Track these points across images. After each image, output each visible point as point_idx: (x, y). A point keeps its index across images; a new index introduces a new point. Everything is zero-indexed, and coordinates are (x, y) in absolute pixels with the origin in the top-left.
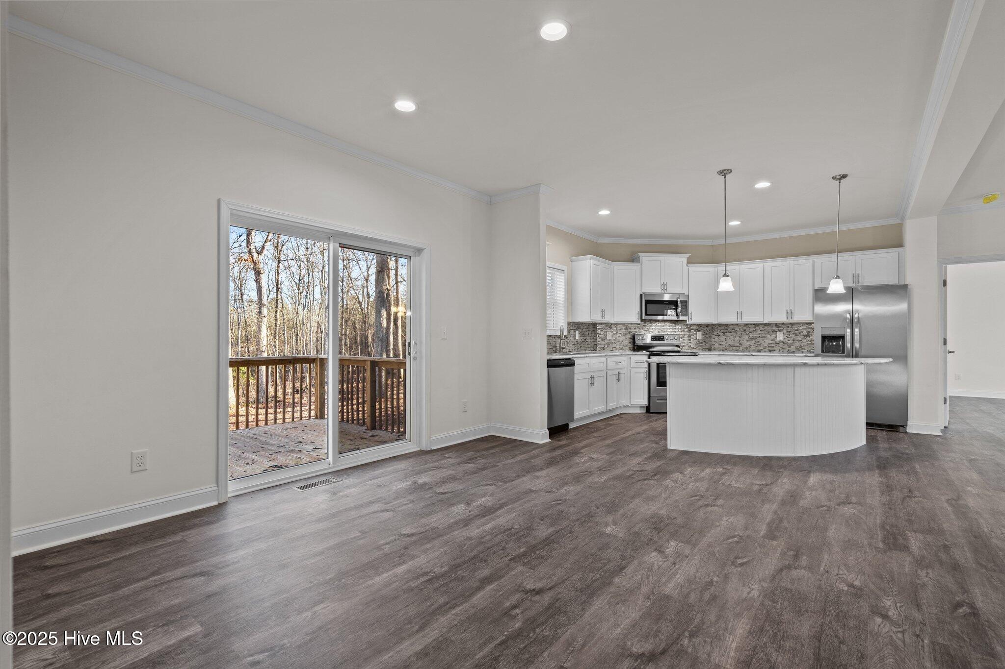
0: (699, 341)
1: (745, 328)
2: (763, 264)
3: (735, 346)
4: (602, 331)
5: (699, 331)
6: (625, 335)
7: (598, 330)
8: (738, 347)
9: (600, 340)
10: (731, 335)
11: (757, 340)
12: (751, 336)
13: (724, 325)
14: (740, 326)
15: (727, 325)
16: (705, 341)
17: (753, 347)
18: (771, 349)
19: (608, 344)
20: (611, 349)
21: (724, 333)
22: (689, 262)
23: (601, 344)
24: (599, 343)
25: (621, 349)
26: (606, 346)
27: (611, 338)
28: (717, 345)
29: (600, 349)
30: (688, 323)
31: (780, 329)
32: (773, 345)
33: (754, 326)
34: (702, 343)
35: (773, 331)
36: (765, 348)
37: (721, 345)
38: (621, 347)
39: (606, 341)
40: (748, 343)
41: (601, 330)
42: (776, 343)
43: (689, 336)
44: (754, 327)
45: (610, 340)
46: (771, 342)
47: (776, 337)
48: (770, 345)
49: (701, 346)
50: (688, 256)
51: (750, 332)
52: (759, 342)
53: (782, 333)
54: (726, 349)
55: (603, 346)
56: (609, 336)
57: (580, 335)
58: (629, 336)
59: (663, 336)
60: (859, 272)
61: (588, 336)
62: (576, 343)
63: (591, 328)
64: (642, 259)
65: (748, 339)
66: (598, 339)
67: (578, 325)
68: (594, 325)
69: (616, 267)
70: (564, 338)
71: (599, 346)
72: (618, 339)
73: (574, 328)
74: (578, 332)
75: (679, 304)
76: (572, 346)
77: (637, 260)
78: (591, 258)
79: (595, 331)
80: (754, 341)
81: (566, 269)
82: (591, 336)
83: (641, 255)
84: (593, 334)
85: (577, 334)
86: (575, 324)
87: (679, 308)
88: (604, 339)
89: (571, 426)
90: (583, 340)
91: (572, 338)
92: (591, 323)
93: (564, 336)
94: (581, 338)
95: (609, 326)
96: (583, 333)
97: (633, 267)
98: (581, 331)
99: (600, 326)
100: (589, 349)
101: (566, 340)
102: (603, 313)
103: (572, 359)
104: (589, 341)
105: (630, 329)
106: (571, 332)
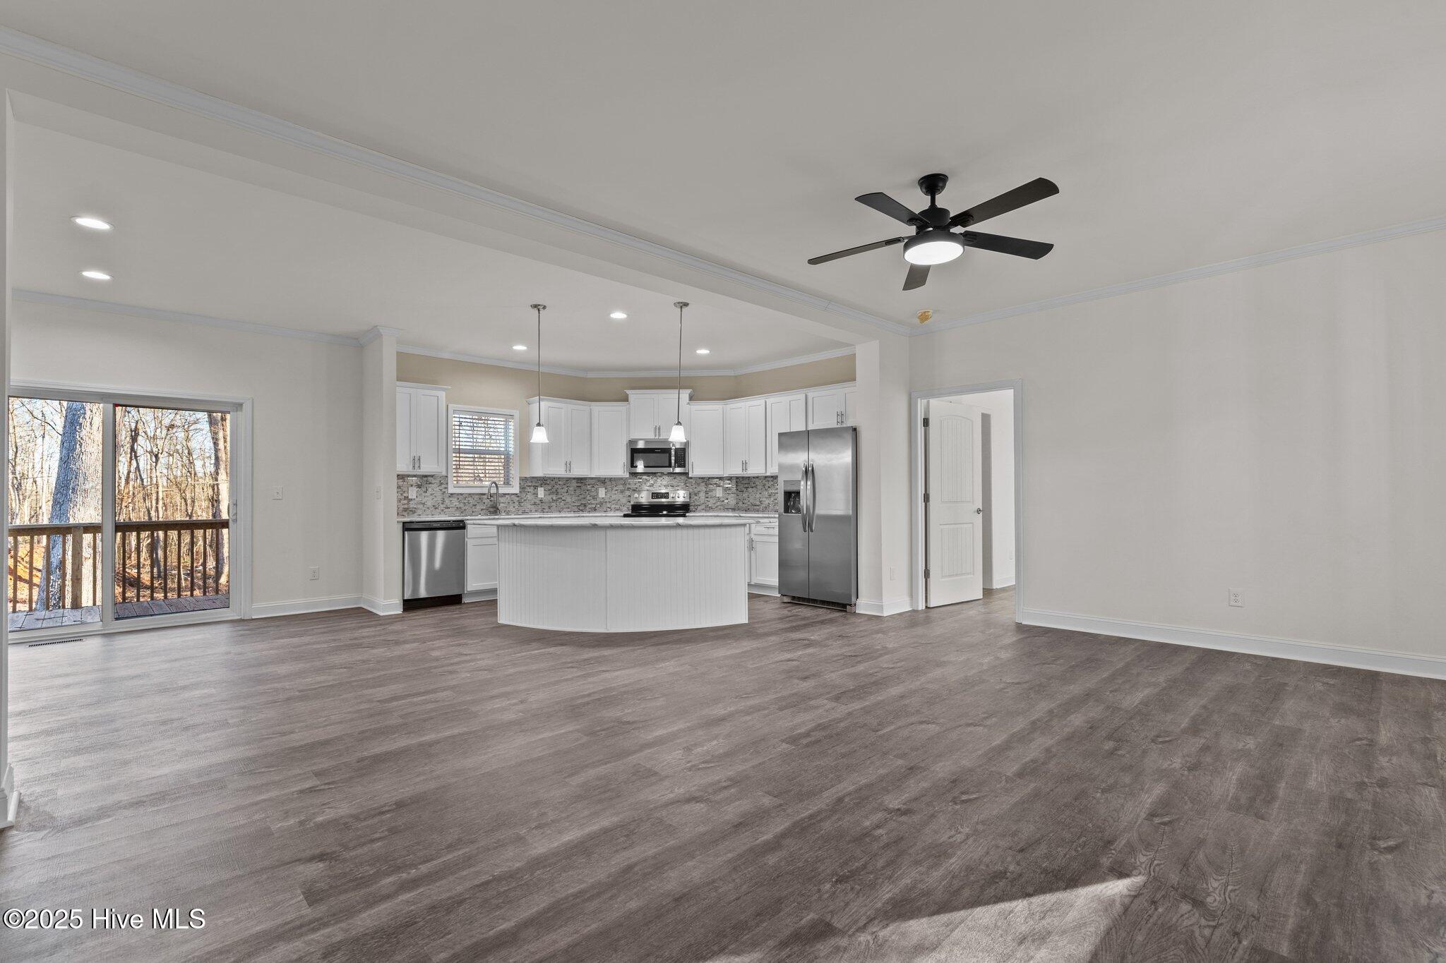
0: (719, 499)
1: (764, 482)
2: (763, 401)
4: (593, 487)
5: (719, 485)
6: (622, 492)
7: (588, 486)
9: (591, 498)
15: (749, 477)
16: (727, 499)
17: (771, 507)
19: (601, 504)
21: (747, 488)
22: (691, 398)
23: (591, 504)
24: (589, 502)
25: (617, 510)
26: (599, 505)
27: (604, 496)
28: (741, 504)
29: (590, 509)
30: (690, 476)
34: (723, 501)
38: (617, 507)
39: (598, 500)
40: (767, 501)
41: (591, 486)
43: (706, 493)
45: (603, 498)
49: (722, 505)
50: (689, 391)
51: (769, 487)
55: (594, 506)
56: (602, 493)
57: (547, 493)
58: (628, 493)
59: (668, 493)
60: (843, 410)
61: (565, 494)
62: (538, 502)
63: (574, 484)
64: (631, 398)
65: (767, 496)
66: (588, 498)
67: (543, 481)
68: (581, 480)
69: (598, 408)
70: (513, 496)
71: (590, 506)
72: (614, 497)
73: (534, 484)
74: (543, 488)
75: (673, 453)
76: (529, 506)
77: (626, 399)
78: (543, 400)
79: (583, 487)
80: (772, 499)
81: (516, 413)
82: (573, 493)
83: (628, 392)
84: (578, 492)
85: (541, 493)
86: (538, 479)
87: (673, 458)
88: (594, 498)
89: (465, 600)
90: (554, 498)
91: (530, 496)
92: (574, 479)
93: (513, 494)
94: (551, 496)
95: (603, 481)
96: (554, 490)
97: (620, 407)
98: (550, 488)
99: (591, 481)
100: (569, 510)
101: (517, 499)
102: (568, 466)
103: (462, 521)
104: (569, 500)
105: (629, 484)
106: (528, 489)
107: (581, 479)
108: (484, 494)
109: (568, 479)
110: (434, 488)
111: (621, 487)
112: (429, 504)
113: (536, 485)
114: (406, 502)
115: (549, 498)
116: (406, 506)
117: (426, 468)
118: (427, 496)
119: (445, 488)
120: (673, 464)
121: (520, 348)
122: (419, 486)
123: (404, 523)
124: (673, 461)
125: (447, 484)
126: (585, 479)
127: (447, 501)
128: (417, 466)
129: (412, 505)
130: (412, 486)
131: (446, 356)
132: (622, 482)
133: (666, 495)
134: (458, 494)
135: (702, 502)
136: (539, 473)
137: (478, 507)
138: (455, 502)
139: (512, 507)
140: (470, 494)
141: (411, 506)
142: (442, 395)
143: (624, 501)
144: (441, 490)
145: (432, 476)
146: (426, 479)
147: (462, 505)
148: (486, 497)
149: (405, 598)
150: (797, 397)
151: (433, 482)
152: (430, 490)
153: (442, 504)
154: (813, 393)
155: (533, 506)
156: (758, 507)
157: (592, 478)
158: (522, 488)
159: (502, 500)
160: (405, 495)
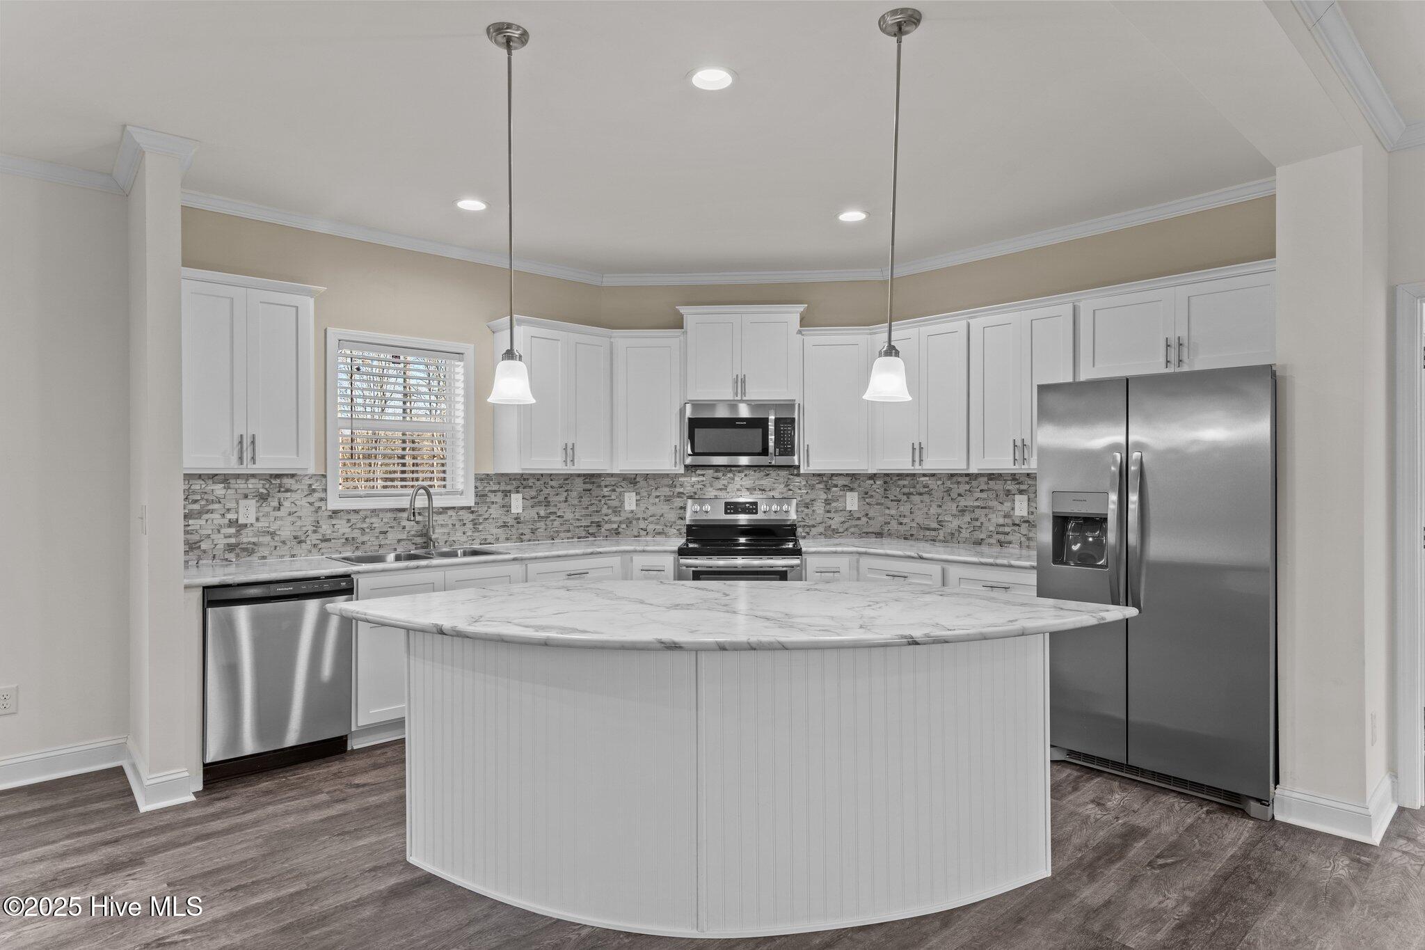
0: (852, 515)
1: (948, 484)
2: (964, 323)
3: (928, 529)
4: (614, 490)
5: (852, 490)
6: (668, 500)
7: (605, 490)
8: (934, 530)
9: (610, 511)
10: (922, 502)
11: (973, 516)
12: (963, 503)
13: (908, 475)
14: (940, 479)
16: (867, 515)
17: (965, 534)
18: (1001, 537)
19: (629, 522)
20: (636, 534)
21: (908, 495)
22: (805, 322)
23: (610, 522)
24: (606, 518)
25: (659, 533)
26: (624, 526)
27: (633, 507)
28: (894, 525)
29: (608, 533)
30: (802, 471)
31: (1023, 487)
32: (1007, 529)
33: (967, 479)
34: (859, 519)
35: (1008, 493)
36: (990, 537)
37: (901, 524)
38: (659, 528)
39: (624, 516)
40: (955, 523)
41: (610, 489)
42: (1014, 525)
43: (827, 502)
44: (968, 483)
45: (632, 512)
46: (1001, 521)
47: (1013, 509)
48: (1001, 529)
49: (856, 526)
50: (801, 308)
51: (960, 495)
52: (977, 520)
53: (1025, 497)
54: (912, 535)
55: (615, 526)
56: (630, 501)
57: (529, 503)
58: (678, 502)
59: (755, 504)
60: (1183, 333)
61: (563, 505)
62: (511, 522)
63: (579, 485)
64: (689, 321)
65: (955, 512)
66: (605, 510)
67: (521, 481)
68: (591, 479)
69: (624, 340)
70: (461, 513)
71: (607, 526)
72: (652, 509)
73: (503, 487)
74: (520, 496)
75: (771, 427)
76: (495, 531)
77: (678, 324)
78: (520, 322)
79: (596, 492)
80: (967, 518)
81: (469, 349)
82: (576, 502)
83: (683, 310)
84: (586, 501)
85: (517, 503)
86: (510, 477)
87: (772, 437)
88: (617, 511)
89: (355, 744)
90: (542, 513)
91: (495, 512)
92: (579, 475)
93: (462, 508)
94: (536, 509)
95: (632, 480)
96: (541, 498)
97: (670, 338)
98: (533, 493)
99: (609, 481)
100: (569, 535)
101: (472, 517)
102: (569, 452)
103: (347, 576)
104: (569, 515)
105: (681, 486)
106: (492, 497)
107: (592, 475)
108: (403, 510)
109: (568, 477)
110: (297, 500)
111: (665, 491)
112: (286, 533)
113: (508, 488)
114: (232, 530)
115: (532, 513)
116: (233, 541)
117: (267, 462)
118: (281, 518)
119: (321, 500)
120: (771, 449)
121: (471, 205)
122: (263, 498)
123: (206, 589)
124: (771, 444)
125: (325, 490)
126: (599, 475)
127: (325, 528)
128: (247, 455)
129: (247, 537)
130: (246, 497)
131: (321, 226)
132: (668, 481)
133: (752, 508)
134: (348, 512)
135: (819, 519)
136: (513, 465)
137: (390, 535)
138: (342, 527)
139: (459, 534)
140: (374, 511)
141: (245, 540)
142: (307, 305)
143: (672, 516)
144: (311, 504)
145: (293, 476)
146: (278, 481)
147: (356, 534)
148: (405, 515)
149: (208, 760)
150: (1057, 310)
151: (294, 487)
152: (287, 504)
153: (315, 532)
154: (1089, 301)
155: (500, 531)
156: (933, 533)
157: (612, 475)
158: (480, 496)
159: (440, 519)
160: (232, 516)
